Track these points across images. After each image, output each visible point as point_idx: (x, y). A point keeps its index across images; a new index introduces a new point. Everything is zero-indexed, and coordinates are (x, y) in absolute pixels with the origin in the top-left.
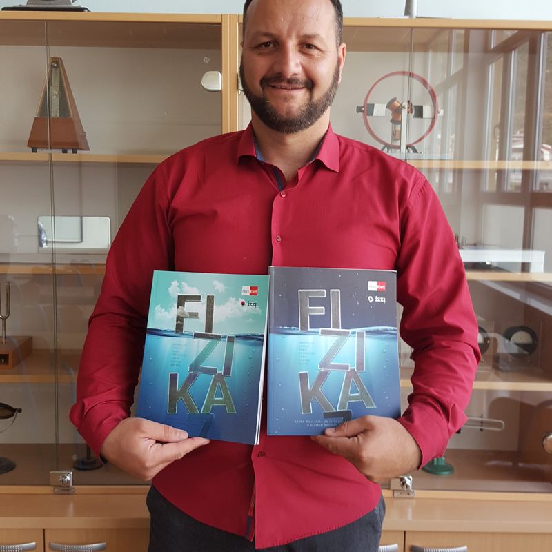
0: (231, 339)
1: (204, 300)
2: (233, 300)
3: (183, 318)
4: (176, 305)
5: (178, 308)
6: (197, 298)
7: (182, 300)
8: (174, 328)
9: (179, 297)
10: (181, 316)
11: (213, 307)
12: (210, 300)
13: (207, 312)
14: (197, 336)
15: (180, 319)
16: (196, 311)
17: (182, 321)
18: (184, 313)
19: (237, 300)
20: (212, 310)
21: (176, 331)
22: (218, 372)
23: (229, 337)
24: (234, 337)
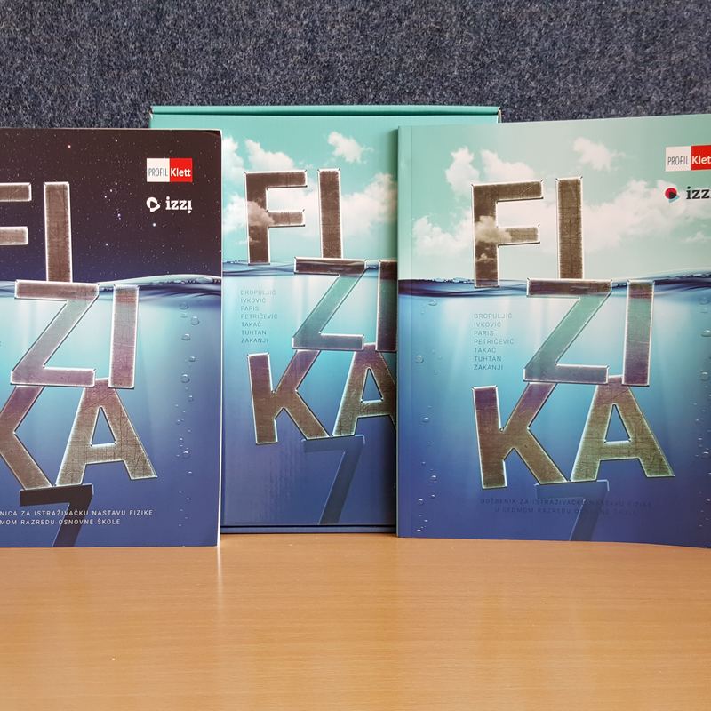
0: (640, 291)
1: (551, 194)
2: (639, 186)
3: (493, 246)
4: (471, 213)
5: (477, 220)
6: (530, 191)
7: (486, 200)
8: (471, 274)
9: (478, 191)
10: (489, 240)
11: (578, 211)
12: (570, 193)
13: (562, 225)
14: (540, 288)
15: (486, 251)
16: (530, 226)
17: (492, 254)
18: (495, 233)
19: (653, 185)
20: (578, 219)
21: (479, 282)
22: (609, 377)
23: (633, 286)
24: (648, 286)
